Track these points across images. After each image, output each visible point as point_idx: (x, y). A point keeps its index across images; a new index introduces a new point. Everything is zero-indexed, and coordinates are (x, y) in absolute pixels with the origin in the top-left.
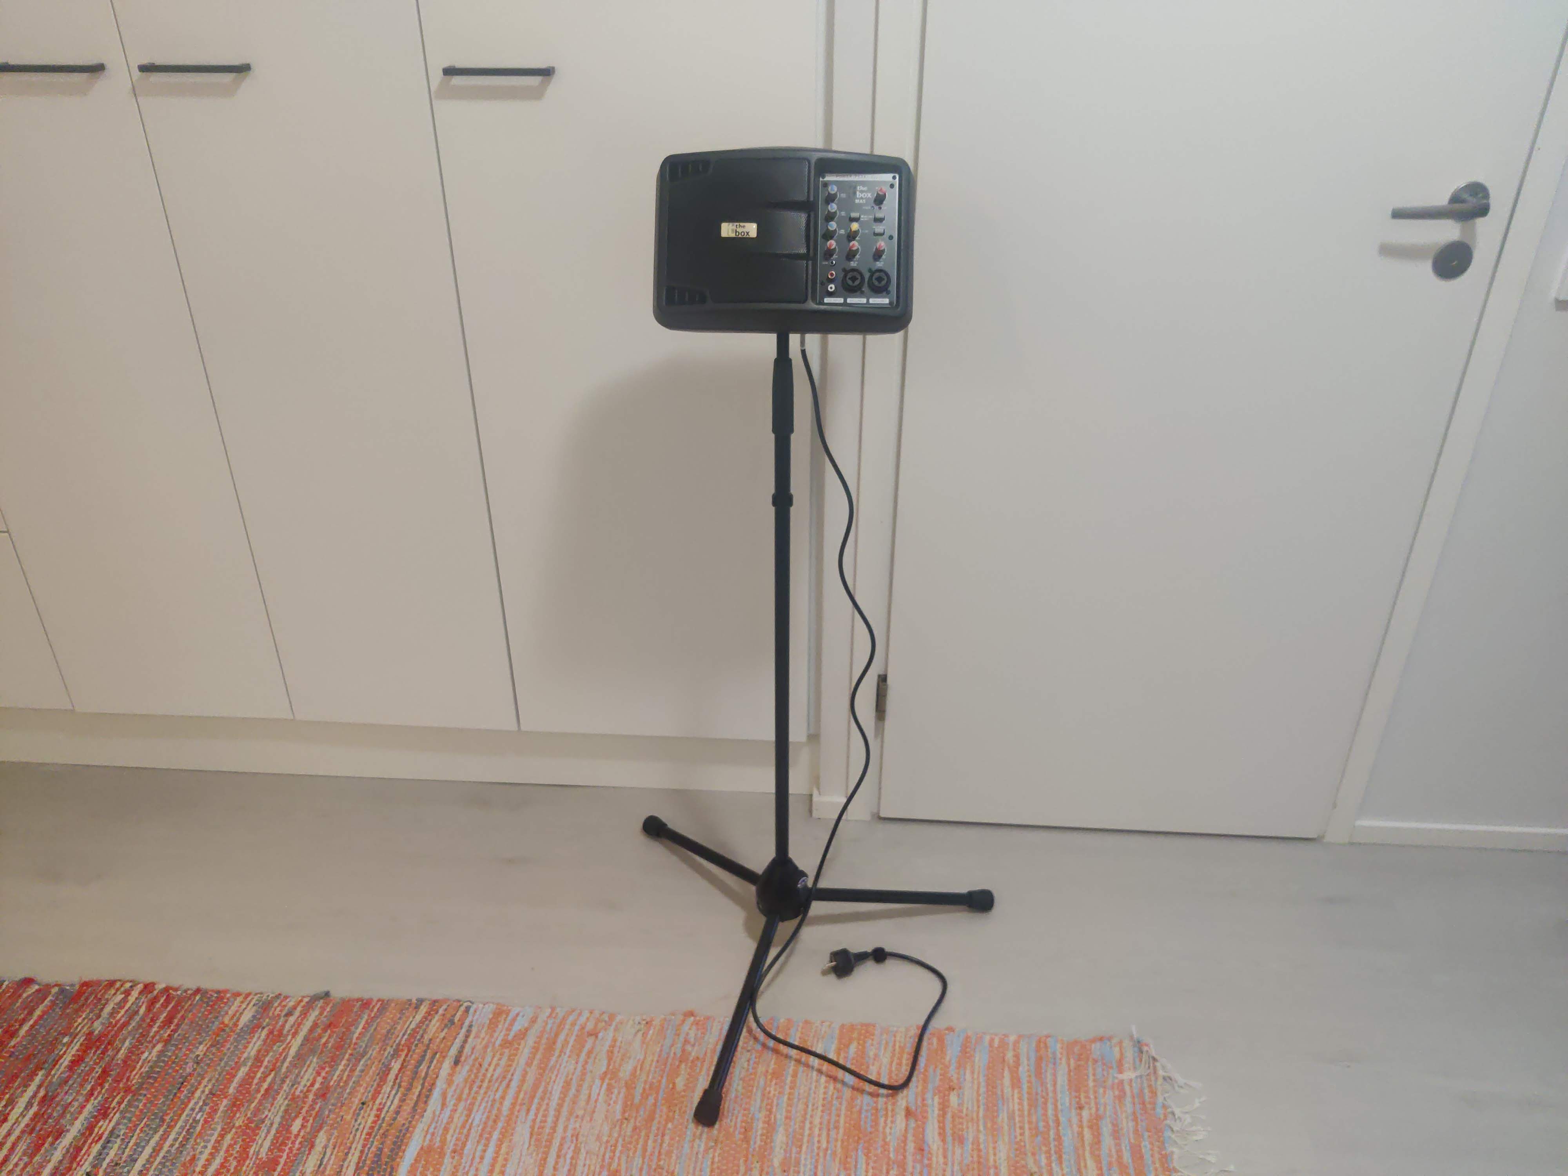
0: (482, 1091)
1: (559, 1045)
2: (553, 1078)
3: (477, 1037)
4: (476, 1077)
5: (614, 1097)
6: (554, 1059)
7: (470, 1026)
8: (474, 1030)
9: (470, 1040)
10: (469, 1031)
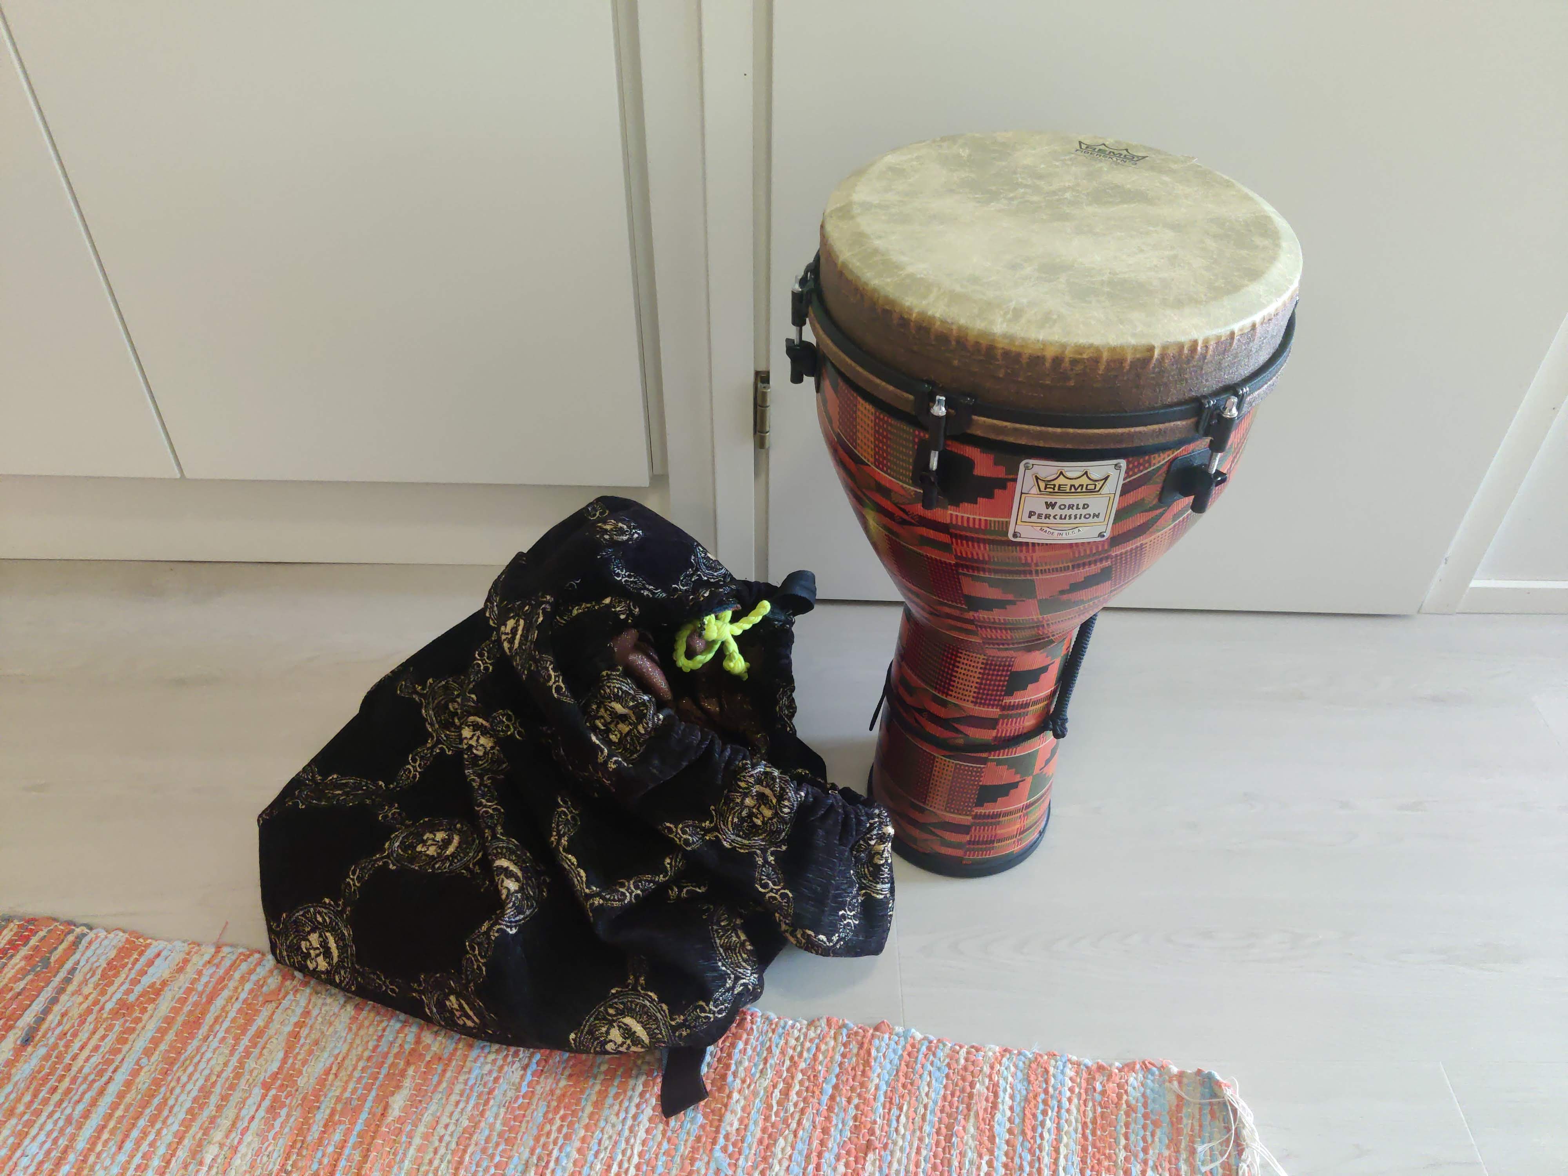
0: (56, 1097)
1: (209, 1019)
2: (184, 1079)
3: (78, 992)
4: (53, 1070)
5: (277, 1124)
6: (195, 1043)
7: (72, 971)
8: (78, 978)
9: (64, 998)
10: (67, 981)
